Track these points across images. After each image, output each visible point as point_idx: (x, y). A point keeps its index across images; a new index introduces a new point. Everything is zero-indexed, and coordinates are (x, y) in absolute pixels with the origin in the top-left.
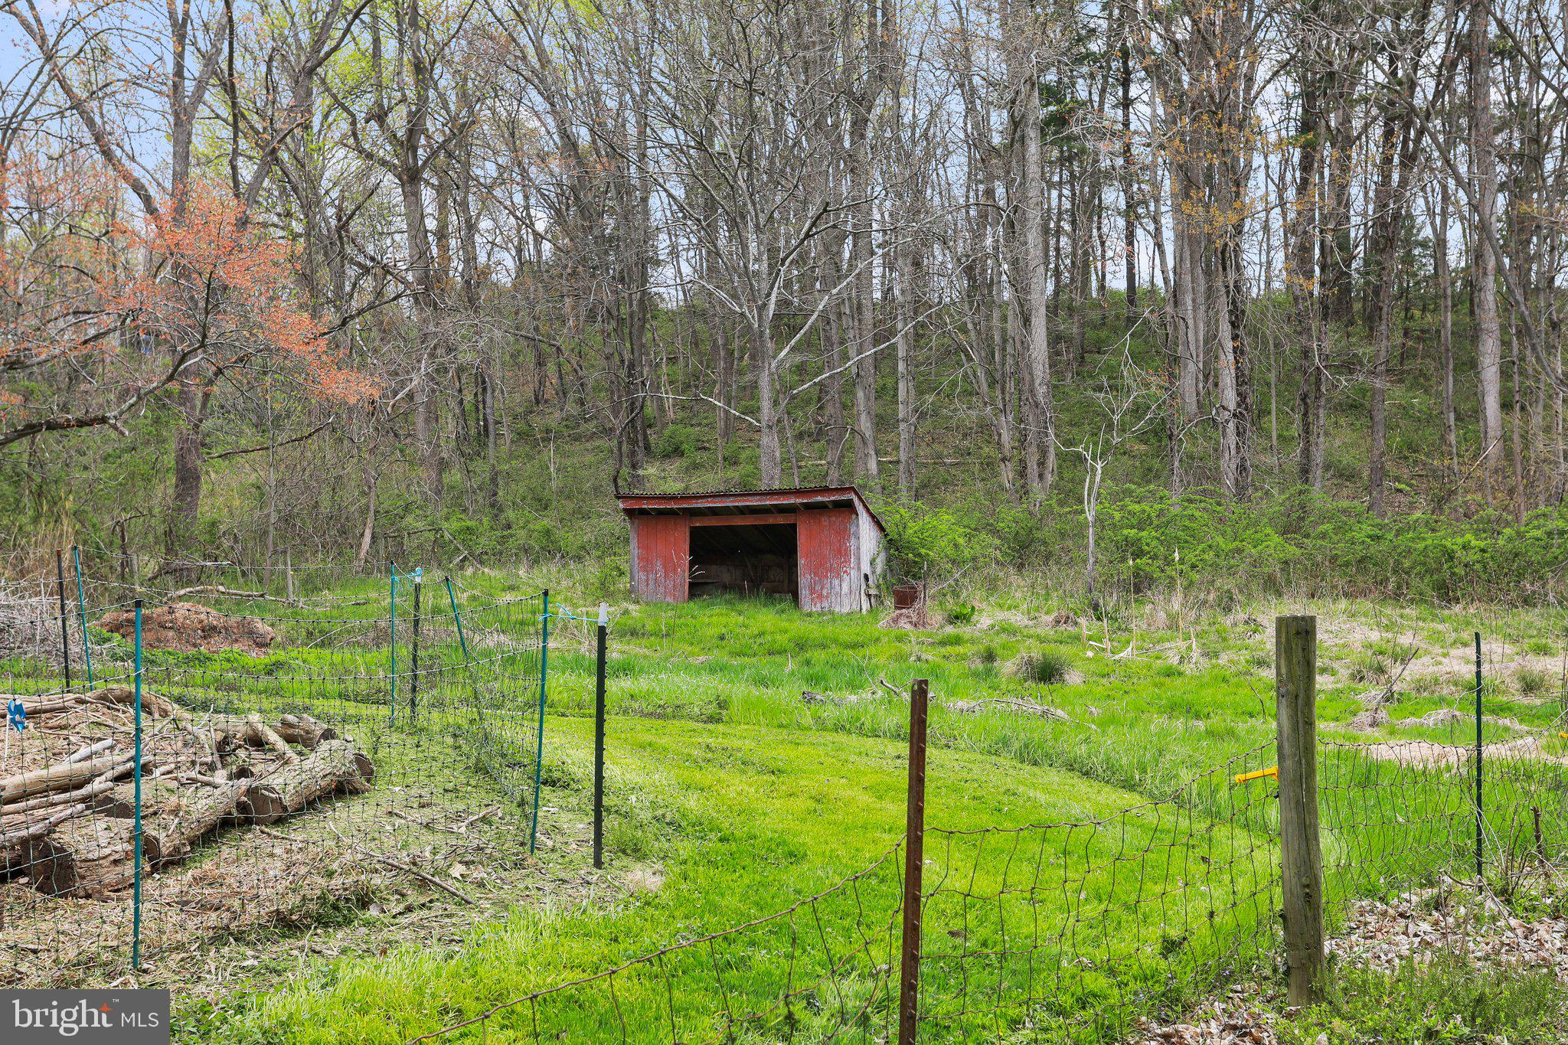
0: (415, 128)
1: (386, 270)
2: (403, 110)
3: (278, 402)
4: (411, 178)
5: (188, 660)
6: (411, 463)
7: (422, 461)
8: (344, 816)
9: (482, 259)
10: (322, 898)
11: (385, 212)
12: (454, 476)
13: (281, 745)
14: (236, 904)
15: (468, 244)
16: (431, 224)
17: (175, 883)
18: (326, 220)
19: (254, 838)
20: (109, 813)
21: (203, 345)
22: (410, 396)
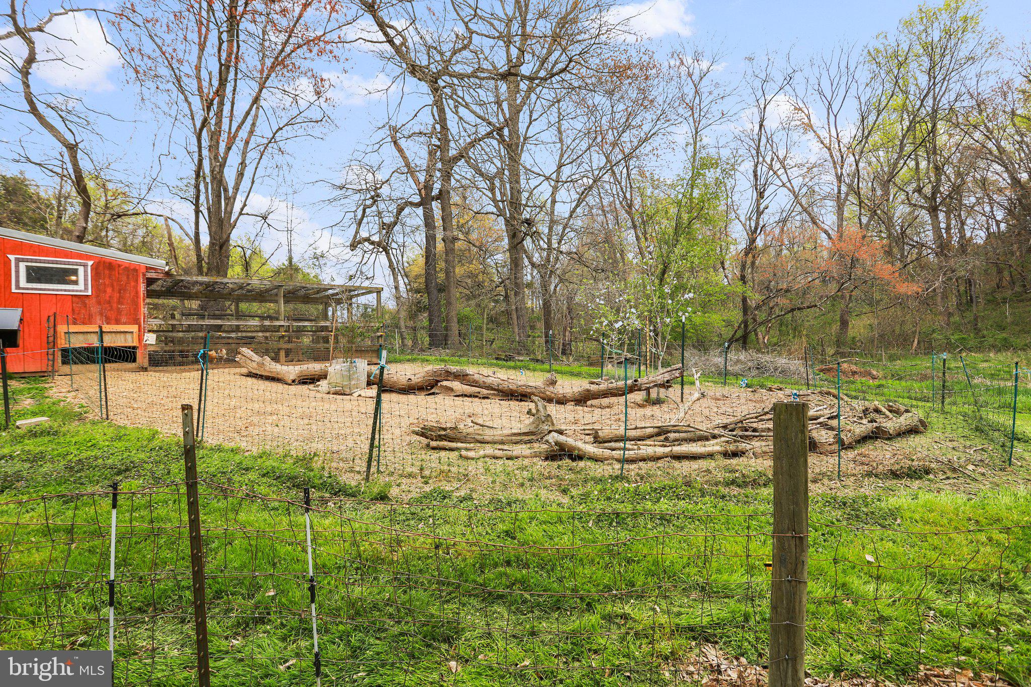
0: (935, 191)
1: (923, 245)
2: (930, 186)
3: (877, 296)
4: (933, 210)
5: (846, 382)
6: (935, 315)
7: (941, 313)
8: (914, 441)
9: (968, 234)
10: (909, 468)
11: (922, 224)
12: (956, 318)
13: (888, 413)
14: (875, 464)
15: (962, 231)
16: (943, 225)
17: (851, 454)
18: (896, 231)
19: (878, 443)
20: (827, 429)
21: (850, 279)
22: (934, 290)
